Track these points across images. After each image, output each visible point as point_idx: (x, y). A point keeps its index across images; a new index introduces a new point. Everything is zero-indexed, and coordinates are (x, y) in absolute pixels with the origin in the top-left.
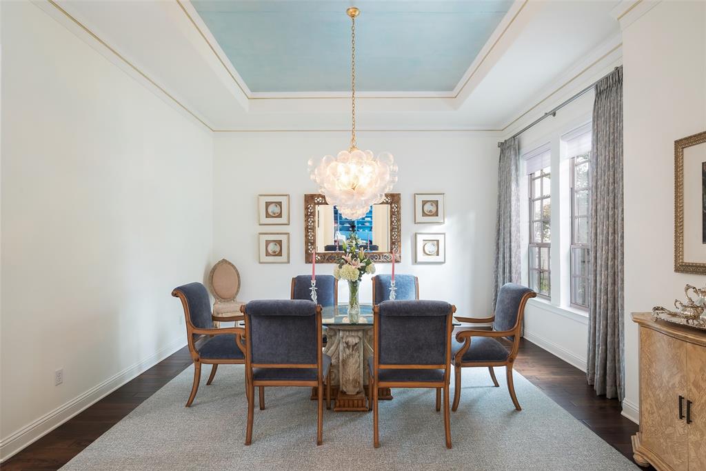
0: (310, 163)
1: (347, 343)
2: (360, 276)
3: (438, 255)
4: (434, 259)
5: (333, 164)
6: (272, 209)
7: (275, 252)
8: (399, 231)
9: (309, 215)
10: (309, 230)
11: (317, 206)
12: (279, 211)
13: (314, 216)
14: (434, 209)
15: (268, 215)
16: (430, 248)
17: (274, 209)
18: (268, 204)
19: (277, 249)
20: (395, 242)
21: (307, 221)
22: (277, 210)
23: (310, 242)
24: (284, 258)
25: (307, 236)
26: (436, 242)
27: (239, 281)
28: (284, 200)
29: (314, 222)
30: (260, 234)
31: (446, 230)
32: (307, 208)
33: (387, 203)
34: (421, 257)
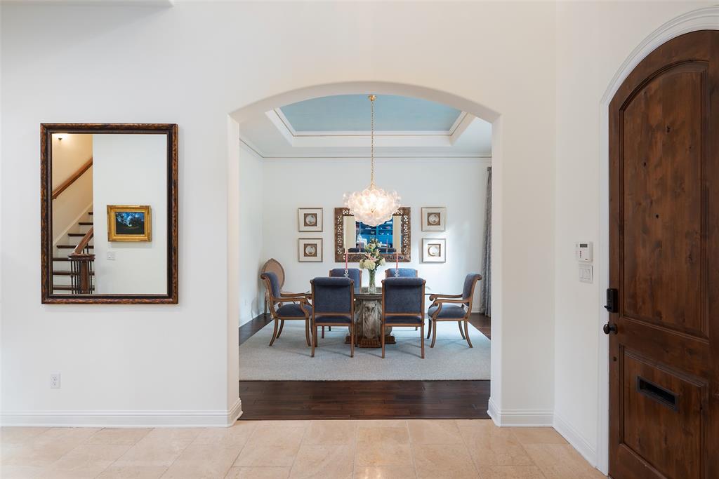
0: (344, 196)
1: (368, 308)
2: (376, 267)
3: (440, 256)
4: (436, 259)
5: (360, 197)
6: (309, 219)
7: (311, 253)
8: (409, 237)
9: (338, 224)
10: (338, 235)
11: (345, 217)
12: (315, 221)
13: (342, 225)
14: (437, 220)
15: (306, 224)
16: (434, 250)
17: (310, 219)
18: (306, 215)
19: (313, 251)
20: (406, 246)
21: (336, 229)
22: (313, 220)
23: (339, 245)
24: (318, 258)
25: (336, 241)
26: (438, 246)
27: (284, 275)
28: (318, 212)
29: (342, 229)
30: (300, 239)
31: (446, 237)
32: (336, 219)
33: (400, 215)
34: (427, 258)
